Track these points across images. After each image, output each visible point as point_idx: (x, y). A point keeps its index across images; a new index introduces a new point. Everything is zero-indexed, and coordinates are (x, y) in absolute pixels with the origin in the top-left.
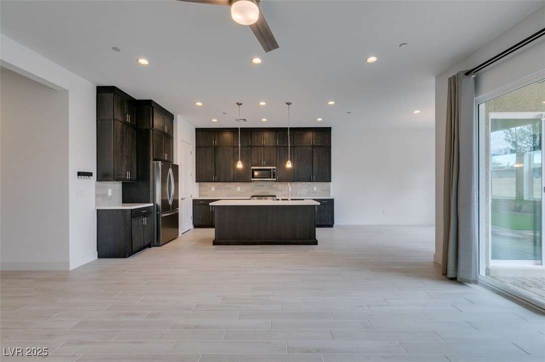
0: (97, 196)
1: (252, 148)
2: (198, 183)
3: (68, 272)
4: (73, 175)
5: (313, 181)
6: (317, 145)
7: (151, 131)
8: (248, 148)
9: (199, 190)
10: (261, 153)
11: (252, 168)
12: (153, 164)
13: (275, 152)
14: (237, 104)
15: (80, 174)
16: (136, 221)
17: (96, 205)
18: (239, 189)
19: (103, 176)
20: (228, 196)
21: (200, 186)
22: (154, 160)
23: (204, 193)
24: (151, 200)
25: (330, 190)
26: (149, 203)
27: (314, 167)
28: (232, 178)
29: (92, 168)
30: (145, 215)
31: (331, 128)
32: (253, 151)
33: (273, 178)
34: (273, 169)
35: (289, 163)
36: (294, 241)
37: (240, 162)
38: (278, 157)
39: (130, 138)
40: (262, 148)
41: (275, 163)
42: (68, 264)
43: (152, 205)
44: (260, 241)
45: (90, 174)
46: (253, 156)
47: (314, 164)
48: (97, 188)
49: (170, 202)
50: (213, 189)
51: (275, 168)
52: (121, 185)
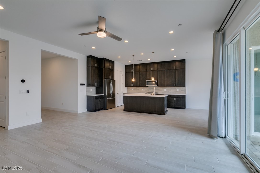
0: (87, 91)
1: (147, 72)
2: (127, 87)
3: (77, 114)
4: (79, 85)
5: (175, 86)
6: (177, 68)
7: (104, 69)
8: (146, 72)
9: (127, 90)
10: (151, 74)
11: (147, 80)
12: (105, 80)
13: (157, 73)
14: (133, 55)
15: (81, 84)
16: (97, 100)
17: (86, 94)
18: (142, 90)
19: (89, 85)
20: (138, 92)
21: (127, 88)
22: (105, 79)
23: (129, 91)
24: (104, 93)
25: (186, 91)
26: (103, 94)
27: (176, 79)
28: (139, 85)
29: (85, 82)
30: (100, 98)
31: (185, 59)
32: (147, 73)
33: (156, 85)
34: (156, 81)
35: (153, 79)
36: (154, 113)
37: (133, 79)
38: (158, 75)
39: (97, 72)
40: (152, 72)
41: (157, 78)
42: (77, 111)
43: (104, 95)
44: (140, 111)
45: (84, 84)
46: (147, 75)
47: (176, 78)
48: (87, 89)
49: (111, 94)
50: (132, 89)
51: (157, 80)
52: (95, 88)
